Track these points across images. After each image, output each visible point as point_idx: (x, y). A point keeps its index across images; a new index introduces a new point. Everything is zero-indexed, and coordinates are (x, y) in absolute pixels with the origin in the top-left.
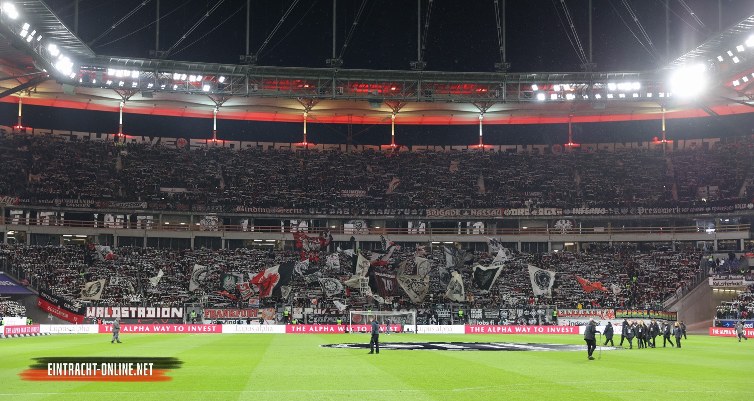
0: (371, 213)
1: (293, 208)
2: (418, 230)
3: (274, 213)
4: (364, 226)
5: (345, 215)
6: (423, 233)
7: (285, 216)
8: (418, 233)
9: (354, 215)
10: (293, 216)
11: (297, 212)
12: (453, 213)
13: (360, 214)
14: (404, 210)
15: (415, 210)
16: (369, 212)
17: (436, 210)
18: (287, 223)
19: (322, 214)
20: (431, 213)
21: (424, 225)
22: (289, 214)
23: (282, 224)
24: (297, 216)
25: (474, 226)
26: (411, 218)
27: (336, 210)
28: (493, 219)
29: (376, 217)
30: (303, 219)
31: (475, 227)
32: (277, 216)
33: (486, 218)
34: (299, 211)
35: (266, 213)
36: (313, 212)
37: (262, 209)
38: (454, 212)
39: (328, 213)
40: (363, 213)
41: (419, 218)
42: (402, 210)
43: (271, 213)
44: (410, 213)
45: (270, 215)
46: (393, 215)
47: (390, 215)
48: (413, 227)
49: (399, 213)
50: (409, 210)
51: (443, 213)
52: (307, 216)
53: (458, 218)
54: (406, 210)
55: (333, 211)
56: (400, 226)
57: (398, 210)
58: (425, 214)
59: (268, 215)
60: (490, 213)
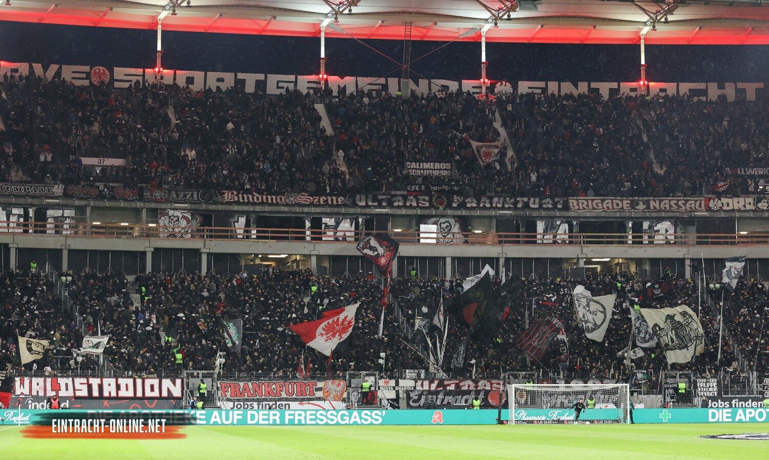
0: (469, 205)
1: (326, 195)
2: (555, 237)
3: (292, 205)
4: (456, 228)
5: (421, 208)
6: (564, 242)
7: (313, 210)
8: (555, 242)
9: (438, 208)
10: (328, 210)
11: (335, 202)
12: (618, 205)
13: (449, 206)
14: (529, 199)
15: (548, 200)
16: (466, 204)
17: (587, 200)
18: (317, 223)
19: (380, 206)
20: (578, 204)
21: (566, 226)
22: (320, 205)
23: (308, 224)
24: (335, 210)
25: (656, 228)
26: (543, 213)
27: (405, 198)
28: (690, 217)
29: (478, 213)
30: (345, 216)
31: (658, 231)
32: (298, 209)
33: (678, 215)
34: (337, 201)
35: (277, 204)
36: (363, 203)
37: (269, 197)
38: (620, 203)
39: (390, 205)
40: (454, 205)
41: (558, 214)
42: (526, 199)
43: (287, 205)
44: (541, 205)
45: (286, 209)
46: (509, 209)
47: (503, 208)
48: (546, 231)
49: (520, 206)
50: (537, 200)
51: (600, 205)
52: (352, 211)
53: (628, 215)
54: (532, 199)
55: (399, 201)
56: (521, 229)
57: (518, 199)
58: (566, 207)
59: (283, 209)
60: (685, 205)
